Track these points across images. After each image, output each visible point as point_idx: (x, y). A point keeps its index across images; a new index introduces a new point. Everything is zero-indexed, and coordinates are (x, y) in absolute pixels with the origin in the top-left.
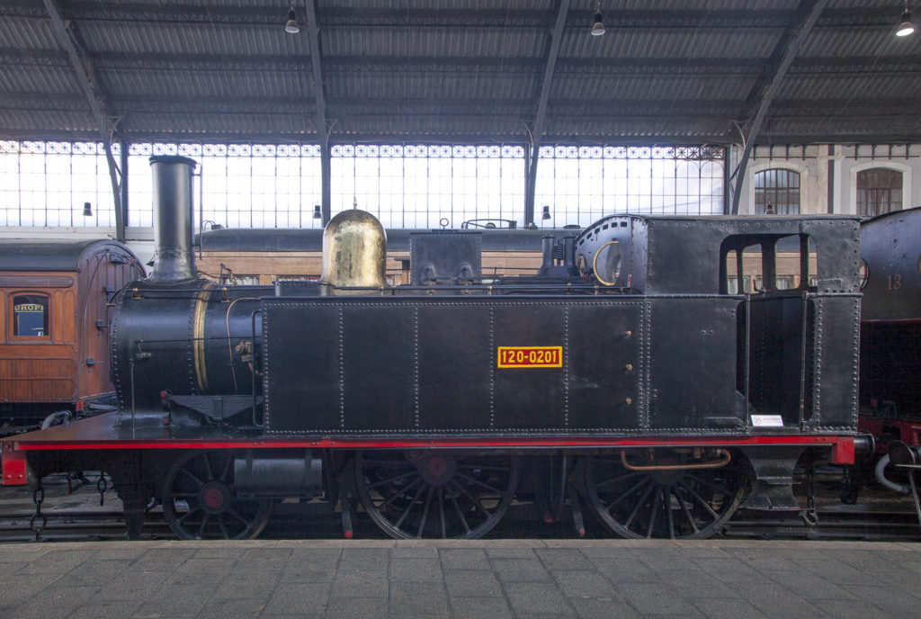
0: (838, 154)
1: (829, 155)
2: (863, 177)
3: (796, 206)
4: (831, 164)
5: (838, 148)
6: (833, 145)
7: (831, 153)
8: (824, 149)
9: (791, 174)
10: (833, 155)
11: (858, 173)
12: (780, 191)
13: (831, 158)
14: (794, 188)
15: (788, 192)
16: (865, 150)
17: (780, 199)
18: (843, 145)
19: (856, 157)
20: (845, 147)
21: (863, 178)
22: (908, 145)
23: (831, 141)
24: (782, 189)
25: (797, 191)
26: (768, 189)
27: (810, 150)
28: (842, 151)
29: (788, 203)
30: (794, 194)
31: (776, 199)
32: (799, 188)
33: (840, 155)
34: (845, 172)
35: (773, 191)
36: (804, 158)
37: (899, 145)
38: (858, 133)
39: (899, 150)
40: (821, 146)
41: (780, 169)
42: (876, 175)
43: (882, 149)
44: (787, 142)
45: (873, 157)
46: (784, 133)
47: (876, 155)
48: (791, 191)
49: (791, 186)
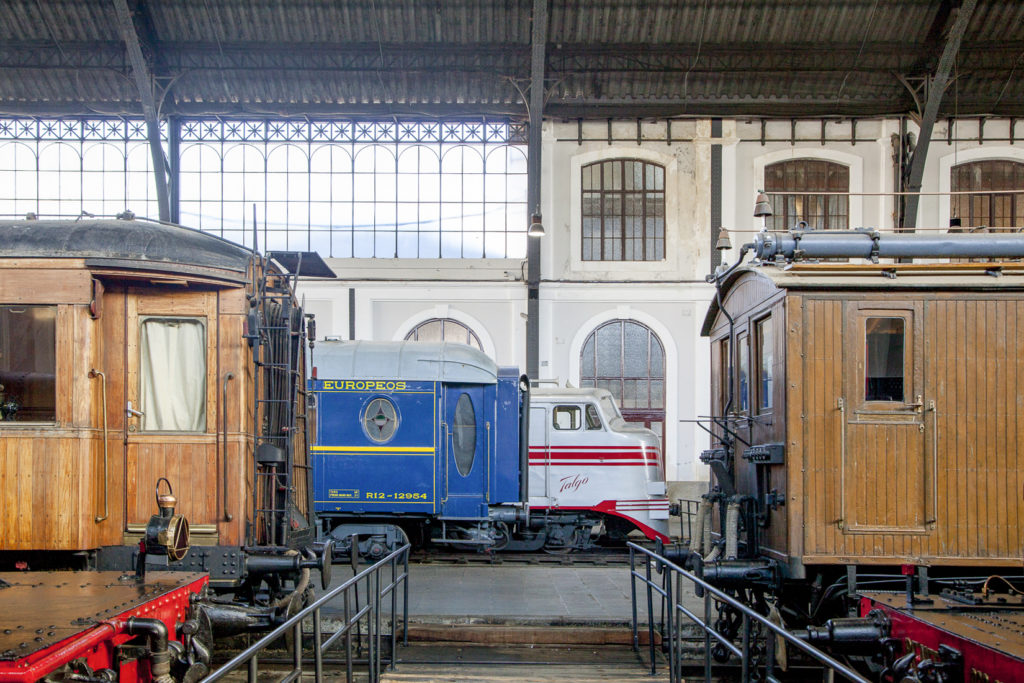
0: (729, 134)
1: (713, 136)
2: (779, 173)
3: (659, 220)
4: (716, 151)
5: (728, 125)
6: (720, 119)
7: (717, 132)
8: (704, 126)
9: (650, 168)
10: (720, 136)
11: (767, 168)
12: (629, 196)
13: (716, 141)
14: (654, 191)
15: (644, 199)
16: (778, 129)
17: (629, 209)
18: (738, 120)
19: (763, 141)
20: (743, 125)
21: (778, 176)
22: (854, 121)
23: (718, 114)
24: (633, 192)
25: (660, 195)
26: (609, 192)
27: (679, 128)
28: (737, 131)
29: (645, 216)
30: (655, 200)
31: (623, 209)
32: (664, 191)
33: (733, 136)
34: (743, 164)
35: (617, 196)
36: (669, 141)
37: (839, 121)
38: (761, 99)
39: (839, 129)
40: (699, 122)
41: (630, 160)
42: (801, 171)
43: (809, 128)
44: (639, 114)
45: (793, 140)
46: (628, 100)
47: (797, 138)
48: (650, 196)
49: (650, 186)
